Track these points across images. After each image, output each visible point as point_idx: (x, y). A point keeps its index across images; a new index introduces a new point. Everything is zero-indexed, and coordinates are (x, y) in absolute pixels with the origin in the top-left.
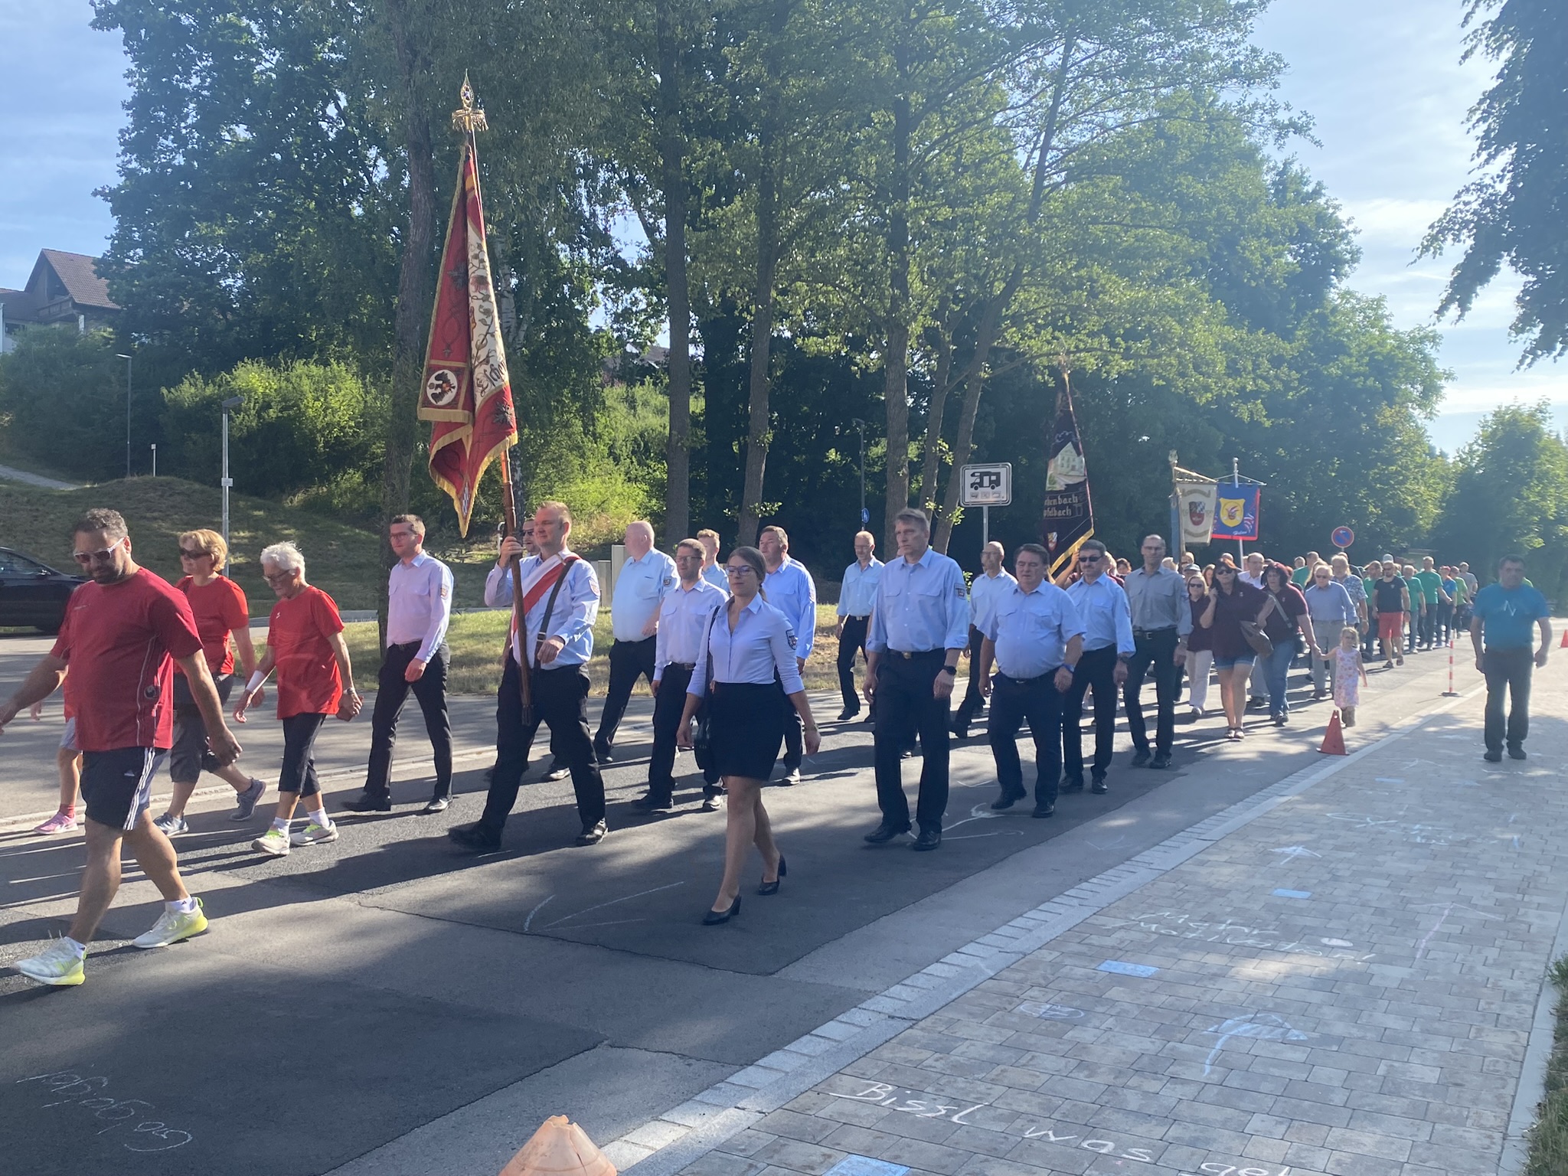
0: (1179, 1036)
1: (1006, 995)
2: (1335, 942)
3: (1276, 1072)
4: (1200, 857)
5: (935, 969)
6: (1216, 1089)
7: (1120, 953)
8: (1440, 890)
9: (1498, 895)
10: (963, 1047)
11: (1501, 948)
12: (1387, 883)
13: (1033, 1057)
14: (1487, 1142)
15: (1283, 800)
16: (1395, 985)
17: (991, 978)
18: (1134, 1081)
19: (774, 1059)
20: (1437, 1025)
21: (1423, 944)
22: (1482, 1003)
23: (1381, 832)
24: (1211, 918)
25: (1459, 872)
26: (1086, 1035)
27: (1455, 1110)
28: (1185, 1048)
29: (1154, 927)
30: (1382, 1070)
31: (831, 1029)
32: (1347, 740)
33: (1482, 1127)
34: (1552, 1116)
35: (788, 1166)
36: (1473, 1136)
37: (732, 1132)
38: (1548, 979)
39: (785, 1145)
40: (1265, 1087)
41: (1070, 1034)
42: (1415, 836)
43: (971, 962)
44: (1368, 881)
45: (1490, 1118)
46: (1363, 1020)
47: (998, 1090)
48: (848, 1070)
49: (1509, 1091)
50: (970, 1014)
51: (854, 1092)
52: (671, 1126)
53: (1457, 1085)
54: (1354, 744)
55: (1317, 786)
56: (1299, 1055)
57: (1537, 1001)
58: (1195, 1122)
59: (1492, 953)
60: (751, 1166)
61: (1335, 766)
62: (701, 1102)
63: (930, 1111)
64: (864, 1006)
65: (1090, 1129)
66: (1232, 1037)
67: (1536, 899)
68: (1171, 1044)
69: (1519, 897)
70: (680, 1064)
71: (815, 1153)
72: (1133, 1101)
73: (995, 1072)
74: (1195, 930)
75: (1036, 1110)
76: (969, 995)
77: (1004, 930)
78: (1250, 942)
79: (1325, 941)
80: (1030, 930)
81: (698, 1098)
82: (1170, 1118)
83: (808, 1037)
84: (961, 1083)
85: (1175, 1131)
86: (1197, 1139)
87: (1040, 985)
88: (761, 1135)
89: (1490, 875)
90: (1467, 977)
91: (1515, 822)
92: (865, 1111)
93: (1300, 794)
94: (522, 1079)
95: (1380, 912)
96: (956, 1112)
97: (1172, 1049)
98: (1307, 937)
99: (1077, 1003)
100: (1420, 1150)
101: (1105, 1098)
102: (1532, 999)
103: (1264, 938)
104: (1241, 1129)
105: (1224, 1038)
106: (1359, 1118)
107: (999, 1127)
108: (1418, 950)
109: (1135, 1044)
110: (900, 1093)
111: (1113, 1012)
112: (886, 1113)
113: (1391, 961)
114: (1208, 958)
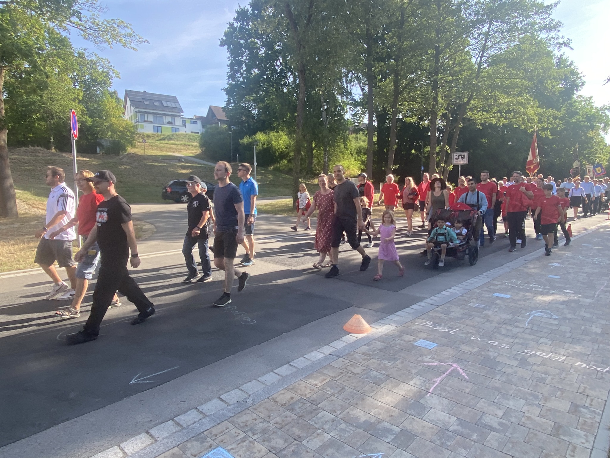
0: (519, 315)
1: (465, 301)
2: (568, 291)
3: (548, 326)
4: (525, 265)
5: (444, 293)
6: (530, 330)
7: (499, 291)
8: (603, 277)
10: (452, 314)
12: (585, 275)
13: (473, 318)
16: (588, 304)
17: (460, 296)
18: (504, 326)
19: (399, 313)
20: (601, 316)
21: (597, 293)
23: (584, 260)
24: (528, 283)
26: (489, 313)
27: (607, 341)
28: (520, 318)
29: (510, 284)
30: (583, 328)
31: (414, 306)
35: (404, 341)
37: (389, 331)
39: (403, 335)
40: (545, 330)
41: (484, 312)
42: (596, 261)
43: (454, 291)
44: (580, 274)
46: (577, 314)
47: (463, 326)
48: (420, 317)
50: (454, 305)
51: (421, 323)
54: (576, 234)
56: (556, 322)
58: (523, 339)
60: (394, 340)
62: (380, 323)
63: (443, 330)
64: (423, 301)
65: (491, 339)
66: (534, 316)
70: (374, 313)
71: (411, 338)
72: (504, 332)
73: (462, 321)
74: (523, 286)
75: (474, 332)
76: (454, 300)
77: (464, 283)
78: (541, 290)
79: (565, 291)
80: (472, 284)
81: (379, 321)
82: (515, 337)
83: (408, 308)
84: (452, 323)
85: (517, 341)
86: (524, 343)
87: (475, 299)
88: (396, 332)
92: (425, 328)
95: (582, 283)
96: (451, 331)
97: (516, 318)
98: (560, 290)
99: (487, 304)
100: (594, 351)
101: (495, 330)
103: (545, 289)
104: (537, 341)
105: (532, 316)
106: (575, 341)
107: (463, 336)
108: (595, 295)
109: (504, 316)
110: (435, 324)
111: (498, 307)
112: (431, 329)
113: (586, 297)
114: (527, 294)
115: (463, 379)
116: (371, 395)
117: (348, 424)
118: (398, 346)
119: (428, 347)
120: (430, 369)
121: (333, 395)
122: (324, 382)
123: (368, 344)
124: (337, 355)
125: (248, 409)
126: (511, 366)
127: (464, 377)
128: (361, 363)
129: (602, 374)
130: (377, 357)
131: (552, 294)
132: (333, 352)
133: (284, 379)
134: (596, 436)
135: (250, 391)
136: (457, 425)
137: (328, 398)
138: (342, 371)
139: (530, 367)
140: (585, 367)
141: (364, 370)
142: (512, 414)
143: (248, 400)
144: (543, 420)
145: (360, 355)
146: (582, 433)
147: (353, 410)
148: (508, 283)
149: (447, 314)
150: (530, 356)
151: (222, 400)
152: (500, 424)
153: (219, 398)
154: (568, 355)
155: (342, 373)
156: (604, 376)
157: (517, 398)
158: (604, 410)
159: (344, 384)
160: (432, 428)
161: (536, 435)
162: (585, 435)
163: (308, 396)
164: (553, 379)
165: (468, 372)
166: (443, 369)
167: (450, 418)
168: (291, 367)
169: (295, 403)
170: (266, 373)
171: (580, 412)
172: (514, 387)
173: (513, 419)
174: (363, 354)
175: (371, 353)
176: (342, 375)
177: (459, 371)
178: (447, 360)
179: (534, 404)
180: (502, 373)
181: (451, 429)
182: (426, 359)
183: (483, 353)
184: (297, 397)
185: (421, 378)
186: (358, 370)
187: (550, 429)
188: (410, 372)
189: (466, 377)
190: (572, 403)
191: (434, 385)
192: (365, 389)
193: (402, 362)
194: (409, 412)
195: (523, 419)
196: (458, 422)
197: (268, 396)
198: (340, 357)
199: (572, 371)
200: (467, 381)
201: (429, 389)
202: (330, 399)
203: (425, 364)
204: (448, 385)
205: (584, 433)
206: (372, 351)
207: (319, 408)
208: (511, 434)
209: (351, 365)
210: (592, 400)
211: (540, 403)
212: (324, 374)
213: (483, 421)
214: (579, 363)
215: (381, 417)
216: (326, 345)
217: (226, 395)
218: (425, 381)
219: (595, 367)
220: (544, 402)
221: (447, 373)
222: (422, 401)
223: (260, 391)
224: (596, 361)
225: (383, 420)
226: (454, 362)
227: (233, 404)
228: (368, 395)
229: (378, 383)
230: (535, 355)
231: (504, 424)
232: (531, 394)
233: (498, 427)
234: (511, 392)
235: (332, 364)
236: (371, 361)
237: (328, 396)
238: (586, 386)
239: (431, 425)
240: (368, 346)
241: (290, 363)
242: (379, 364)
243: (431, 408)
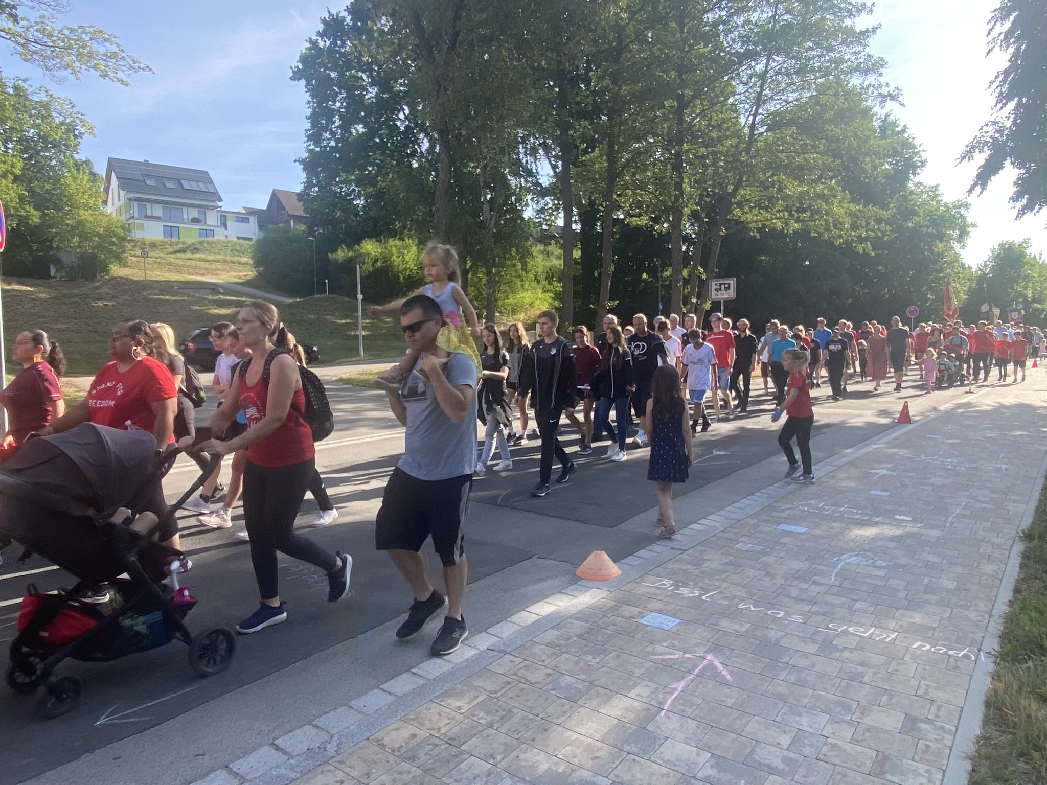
0: (819, 562)
1: (730, 539)
2: (902, 517)
3: (867, 580)
4: (831, 474)
5: (694, 526)
6: (837, 589)
7: (788, 521)
8: (962, 493)
9: (993, 495)
10: (707, 564)
11: (992, 523)
12: (931, 488)
13: (743, 570)
14: (980, 618)
15: (877, 446)
16: (934, 540)
17: (722, 531)
18: (795, 583)
20: (956, 560)
21: (950, 519)
22: (981, 550)
23: (929, 463)
24: (837, 504)
25: (972, 483)
26: (770, 560)
27: (964, 603)
28: (820, 567)
29: (806, 508)
30: (926, 581)
31: (642, 553)
32: (913, 416)
33: (978, 611)
34: (1016, 606)
35: (622, 617)
36: (973, 615)
37: (596, 599)
38: (1018, 538)
39: (621, 606)
40: (864, 588)
41: (762, 559)
42: (948, 465)
43: (712, 523)
44: (921, 487)
45: (982, 606)
46: (916, 557)
47: (725, 585)
48: (651, 573)
49: (994, 593)
50: (710, 548)
51: (654, 583)
52: (566, 596)
53: (966, 590)
54: (917, 418)
55: (895, 439)
56: (882, 573)
57: (1011, 549)
58: (827, 604)
59: (988, 525)
60: (604, 615)
61: (907, 428)
62: (581, 585)
63: (691, 593)
65: (772, 606)
66: (846, 563)
67: (1013, 498)
68: (814, 566)
69: (1004, 496)
71: (635, 611)
72: (794, 592)
73: (723, 577)
74: (828, 510)
75: (744, 595)
76: (711, 539)
77: (727, 509)
78: (857, 516)
79: (897, 517)
80: (742, 509)
81: (579, 583)
82: (813, 601)
83: (631, 557)
84: (706, 580)
85: (816, 608)
86: (827, 612)
87: (747, 535)
88: (609, 601)
89: (989, 485)
90: (974, 536)
91: (1003, 458)
92: (659, 592)
93: (885, 444)
94: (497, 572)
95: (926, 503)
96: (704, 595)
97: (815, 568)
98: (889, 516)
99: (766, 544)
100: (944, 622)
101: (779, 591)
102: (1008, 548)
103: (864, 514)
104: (850, 608)
105: (843, 563)
106: (912, 605)
107: (726, 602)
108: (947, 522)
109: (795, 565)
110: (677, 585)
111: (784, 549)
112: (670, 593)
113: (932, 527)
114: (834, 524)
115: (724, 682)
116: (560, 721)
117: (516, 779)
118: (611, 627)
119: (664, 626)
120: (667, 665)
121: (490, 725)
122: (475, 702)
123: (558, 626)
124: (501, 651)
125: (327, 762)
126: (806, 655)
127: (724, 677)
128: (543, 661)
129: (956, 661)
130: (573, 650)
131: (876, 524)
132: (493, 645)
133: (401, 701)
134: (944, 771)
135: (333, 728)
136: (712, 767)
137: (480, 732)
138: (510, 680)
139: (838, 654)
140: (929, 650)
141: (549, 675)
142: (806, 742)
143: (329, 746)
144: (859, 749)
145: (543, 647)
146: (922, 768)
147: (525, 752)
148: (802, 505)
149: (698, 565)
150: (839, 635)
151: (278, 748)
152: (786, 760)
153: (273, 744)
154: (901, 630)
155: (508, 683)
156: (959, 664)
157: (815, 712)
158: (958, 724)
159: (513, 703)
160: (668, 775)
161: (844, 776)
162: (927, 771)
163: (443, 731)
164: (875, 673)
165: (730, 668)
166: (689, 666)
167: (698, 755)
168: (414, 678)
169: (419, 746)
170: (366, 692)
171: (920, 730)
172: (811, 692)
173: (807, 750)
174: (549, 645)
175: (563, 642)
176: (509, 686)
177: (716, 668)
178: (696, 649)
179: (844, 721)
180: (790, 667)
181: (700, 775)
182: (659, 648)
183: (758, 633)
184: (422, 734)
185: (650, 684)
186: (537, 676)
187: (869, 764)
188: (631, 673)
189: (728, 677)
190: (906, 714)
191: (672, 694)
192: (550, 710)
193: (618, 656)
194: (626, 748)
195: (824, 749)
196: (713, 761)
197: (367, 734)
198: (505, 653)
199: (907, 658)
200: (729, 685)
201: (662, 704)
202: (485, 733)
203: (658, 657)
204: (697, 694)
205: (926, 767)
206: (564, 639)
207: (462, 753)
208: (804, 777)
209: (525, 666)
210: (939, 708)
211: (854, 718)
212: (476, 688)
213: (756, 757)
214: (919, 643)
215: (576, 761)
216: (480, 632)
217: (286, 738)
218: (657, 689)
219: (945, 650)
220: (860, 716)
221: (696, 672)
222: (651, 727)
223: (352, 727)
224: (946, 639)
225: (580, 767)
226: (707, 652)
227: (298, 755)
228: (554, 720)
229: (574, 698)
230: (846, 632)
231: (791, 759)
232: (838, 704)
233: (782, 766)
234: (805, 701)
235: (491, 667)
236: (563, 657)
237: (480, 728)
238: (930, 683)
239: (665, 770)
240: (558, 630)
241: (413, 670)
242: (577, 663)
243: (666, 738)
